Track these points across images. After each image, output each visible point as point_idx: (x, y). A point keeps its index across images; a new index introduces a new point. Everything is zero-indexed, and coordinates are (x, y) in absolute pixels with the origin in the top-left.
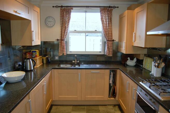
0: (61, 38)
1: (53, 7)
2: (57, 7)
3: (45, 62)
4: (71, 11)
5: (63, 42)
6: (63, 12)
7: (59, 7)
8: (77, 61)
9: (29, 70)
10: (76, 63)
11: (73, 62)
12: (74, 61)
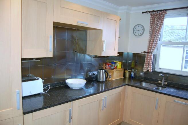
0: (148, 50)
1: (143, 13)
2: (147, 12)
3: (127, 76)
4: (164, 16)
5: (149, 55)
6: (155, 18)
7: (150, 12)
8: (165, 82)
9: (101, 81)
10: (163, 85)
11: (159, 82)
12: (161, 81)
